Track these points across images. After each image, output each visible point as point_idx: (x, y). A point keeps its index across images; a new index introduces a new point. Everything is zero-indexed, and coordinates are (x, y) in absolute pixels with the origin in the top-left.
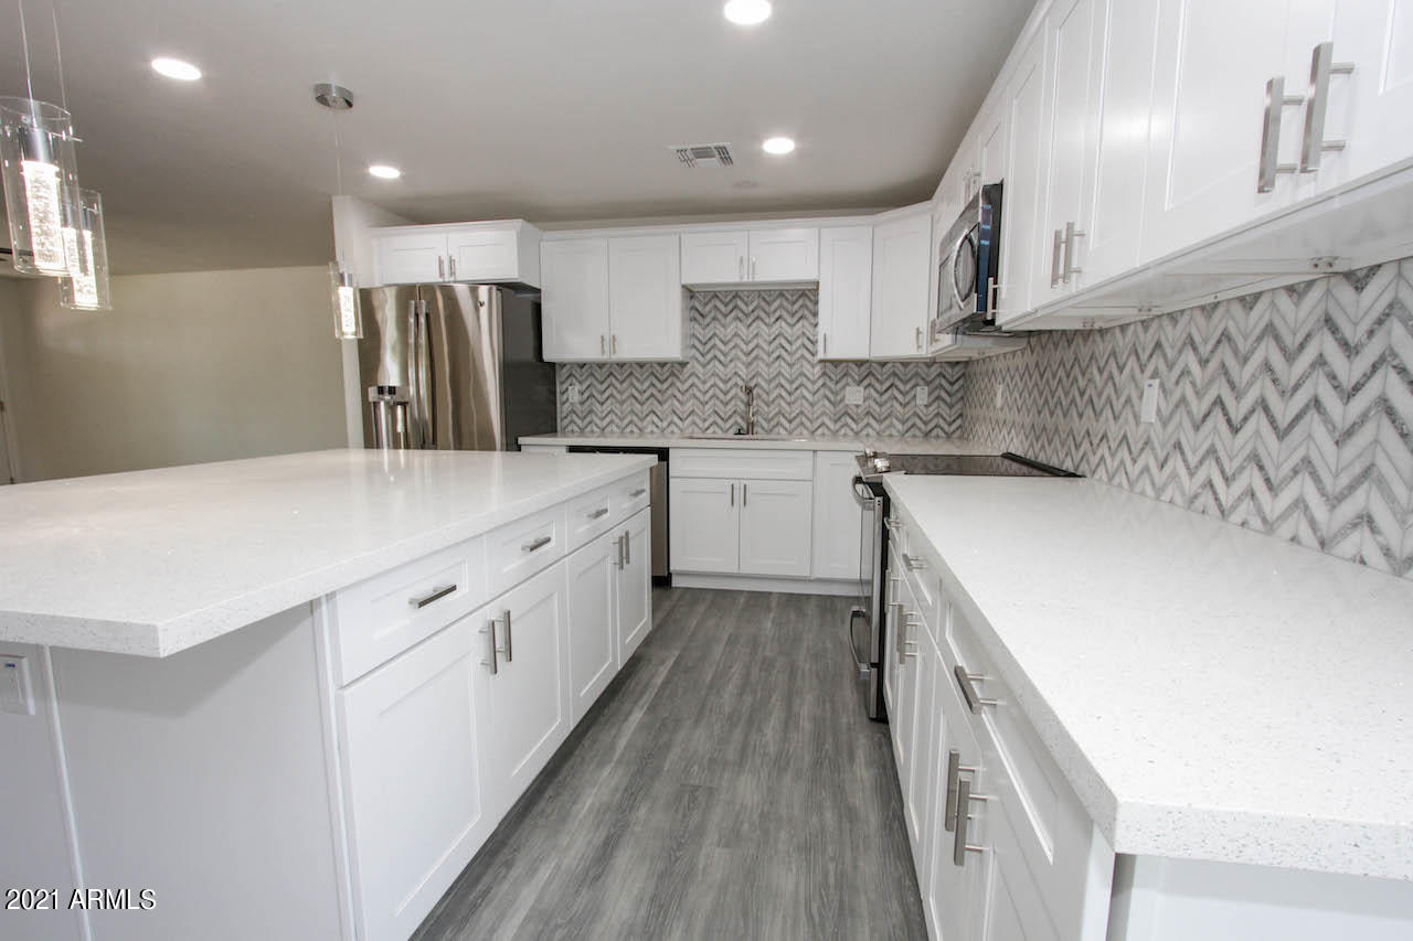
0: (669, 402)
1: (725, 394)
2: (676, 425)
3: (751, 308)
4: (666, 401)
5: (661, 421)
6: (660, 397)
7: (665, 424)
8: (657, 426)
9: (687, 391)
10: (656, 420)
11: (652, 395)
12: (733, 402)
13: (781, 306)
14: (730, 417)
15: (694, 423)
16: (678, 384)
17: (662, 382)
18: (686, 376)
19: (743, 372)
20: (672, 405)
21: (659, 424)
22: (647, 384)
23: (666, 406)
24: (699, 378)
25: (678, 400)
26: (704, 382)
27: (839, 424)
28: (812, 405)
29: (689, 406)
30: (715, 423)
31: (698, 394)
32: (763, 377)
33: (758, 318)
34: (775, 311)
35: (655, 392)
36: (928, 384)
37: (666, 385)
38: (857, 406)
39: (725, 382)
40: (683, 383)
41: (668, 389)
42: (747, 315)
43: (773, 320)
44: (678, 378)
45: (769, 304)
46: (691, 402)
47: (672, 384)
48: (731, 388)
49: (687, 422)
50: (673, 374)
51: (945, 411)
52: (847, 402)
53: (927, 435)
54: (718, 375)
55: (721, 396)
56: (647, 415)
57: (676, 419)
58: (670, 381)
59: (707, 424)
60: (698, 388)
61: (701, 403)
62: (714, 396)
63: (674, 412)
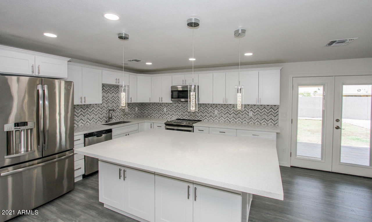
0: (87, 116)
1: (101, 112)
2: (89, 122)
3: (107, 89)
4: (85, 116)
5: (84, 121)
6: (84, 115)
7: (85, 122)
8: (83, 124)
9: (91, 112)
10: (82, 121)
11: (81, 114)
12: (103, 114)
13: (113, 89)
14: (103, 118)
15: (94, 121)
17: (84, 110)
18: (91, 108)
19: (105, 105)
20: (88, 116)
21: (83, 122)
22: (80, 110)
23: (85, 117)
24: (95, 108)
25: (89, 115)
26: (96, 109)
27: (124, 117)
28: (119, 113)
29: (92, 117)
30: (99, 120)
31: (95, 113)
32: (110, 107)
33: (108, 92)
34: (112, 90)
35: (82, 113)
36: (137, 106)
37: (86, 110)
38: (127, 112)
39: (101, 109)
40: (90, 109)
41: (86, 112)
42: (106, 91)
43: (112, 92)
44: (89, 108)
45: (111, 88)
46: (92, 115)
47: (87, 110)
48: (103, 110)
49: (92, 121)
50: (87, 107)
51: (139, 112)
52: (125, 111)
53: (137, 117)
55: (100, 112)
56: (80, 121)
58: (87, 109)
59: (97, 121)
60: (94, 111)
61: (95, 115)
62: (99, 113)
63: (88, 118)
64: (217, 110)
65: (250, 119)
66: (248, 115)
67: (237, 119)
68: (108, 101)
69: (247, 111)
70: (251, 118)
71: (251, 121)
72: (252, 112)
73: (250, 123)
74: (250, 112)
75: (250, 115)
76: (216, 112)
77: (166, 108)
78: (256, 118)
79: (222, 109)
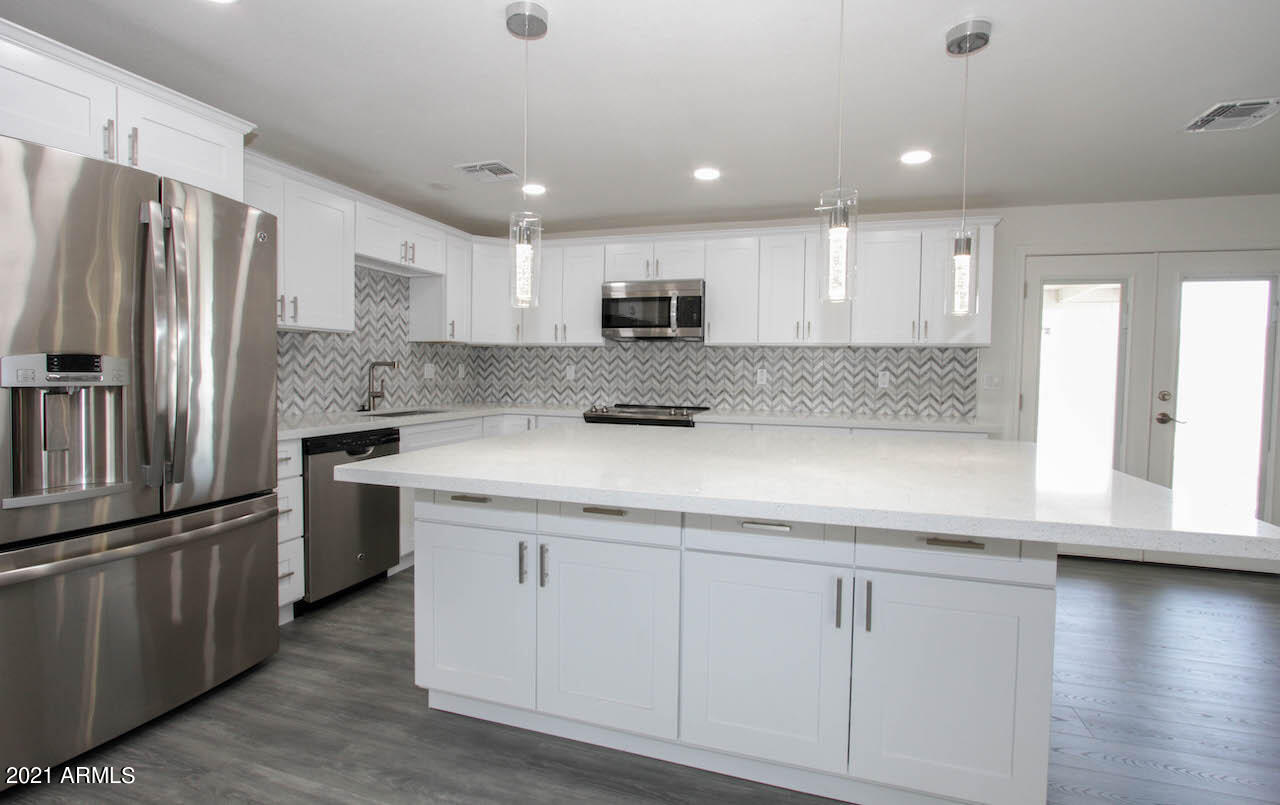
0: (290, 379)
1: (343, 370)
2: (298, 406)
3: (363, 285)
4: (286, 379)
9: (308, 366)
12: (350, 379)
13: (384, 287)
14: (347, 394)
15: (316, 402)
16: (300, 358)
17: (282, 356)
18: (307, 349)
19: (358, 346)
20: (293, 381)
23: (285, 385)
24: (320, 352)
25: (299, 376)
26: (324, 357)
27: (422, 396)
28: (405, 379)
29: (308, 386)
30: (334, 401)
31: (320, 370)
32: (373, 353)
33: (368, 295)
34: (381, 291)
36: (464, 361)
37: (286, 358)
38: (431, 380)
39: (343, 357)
40: (304, 356)
41: (288, 363)
42: (360, 291)
43: (379, 299)
44: (299, 351)
45: (376, 283)
46: (312, 379)
47: (293, 358)
48: (348, 364)
49: (309, 402)
50: (294, 346)
51: (471, 382)
52: (425, 377)
53: (464, 400)
54: (337, 349)
55: (340, 372)
57: (298, 400)
58: (291, 353)
59: (327, 403)
60: (319, 363)
61: (322, 379)
62: (334, 372)
63: (295, 391)
64: (765, 371)
65: (880, 398)
66: (875, 386)
67: (836, 399)
68: (367, 329)
69: (869, 371)
70: (885, 394)
71: (883, 405)
72: (888, 373)
73: (882, 411)
74: (881, 374)
75: (881, 386)
76: (762, 377)
77: (573, 367)
78: (901, 395)
79: (782, 368)
